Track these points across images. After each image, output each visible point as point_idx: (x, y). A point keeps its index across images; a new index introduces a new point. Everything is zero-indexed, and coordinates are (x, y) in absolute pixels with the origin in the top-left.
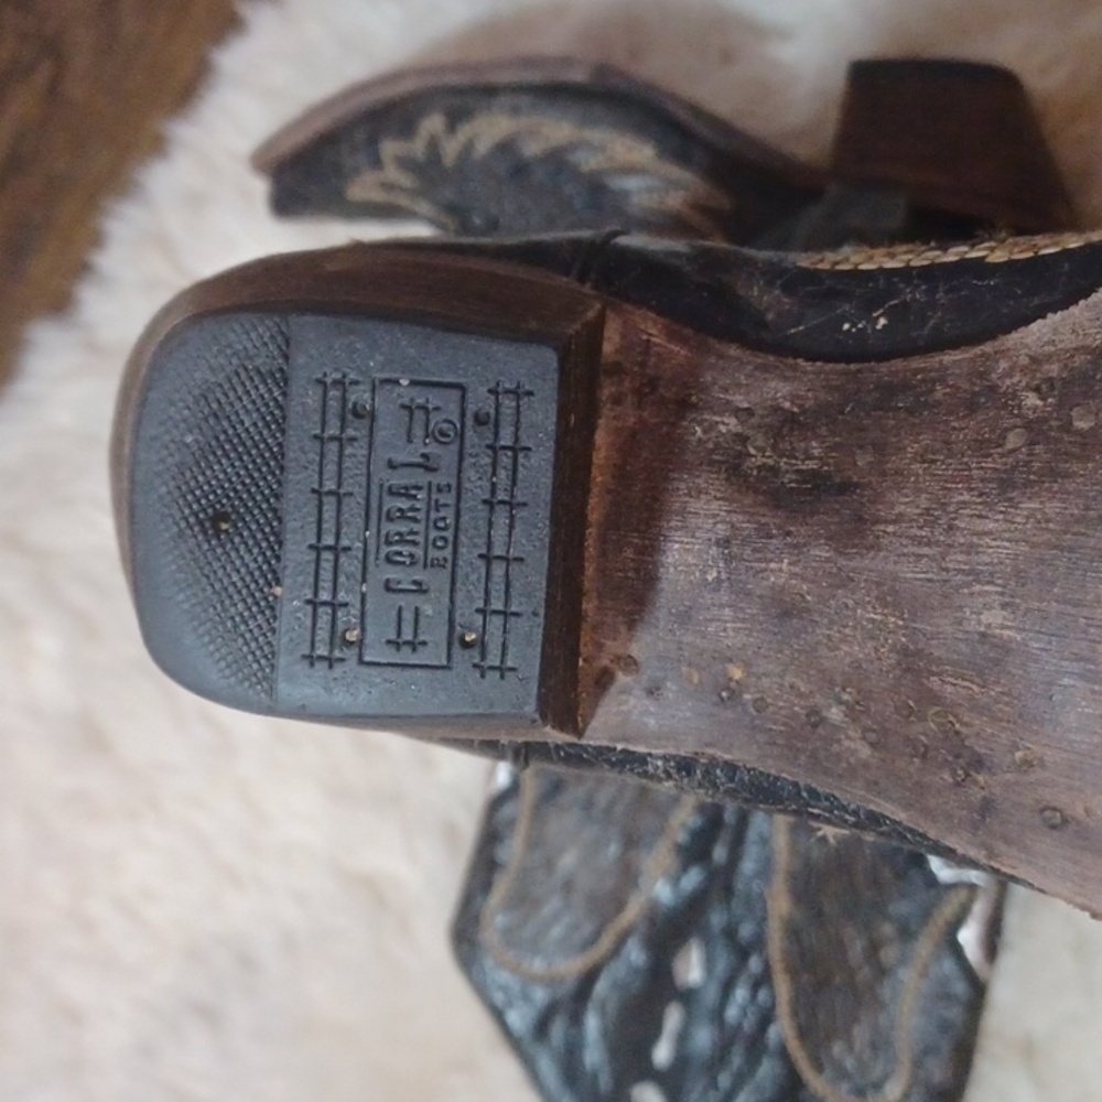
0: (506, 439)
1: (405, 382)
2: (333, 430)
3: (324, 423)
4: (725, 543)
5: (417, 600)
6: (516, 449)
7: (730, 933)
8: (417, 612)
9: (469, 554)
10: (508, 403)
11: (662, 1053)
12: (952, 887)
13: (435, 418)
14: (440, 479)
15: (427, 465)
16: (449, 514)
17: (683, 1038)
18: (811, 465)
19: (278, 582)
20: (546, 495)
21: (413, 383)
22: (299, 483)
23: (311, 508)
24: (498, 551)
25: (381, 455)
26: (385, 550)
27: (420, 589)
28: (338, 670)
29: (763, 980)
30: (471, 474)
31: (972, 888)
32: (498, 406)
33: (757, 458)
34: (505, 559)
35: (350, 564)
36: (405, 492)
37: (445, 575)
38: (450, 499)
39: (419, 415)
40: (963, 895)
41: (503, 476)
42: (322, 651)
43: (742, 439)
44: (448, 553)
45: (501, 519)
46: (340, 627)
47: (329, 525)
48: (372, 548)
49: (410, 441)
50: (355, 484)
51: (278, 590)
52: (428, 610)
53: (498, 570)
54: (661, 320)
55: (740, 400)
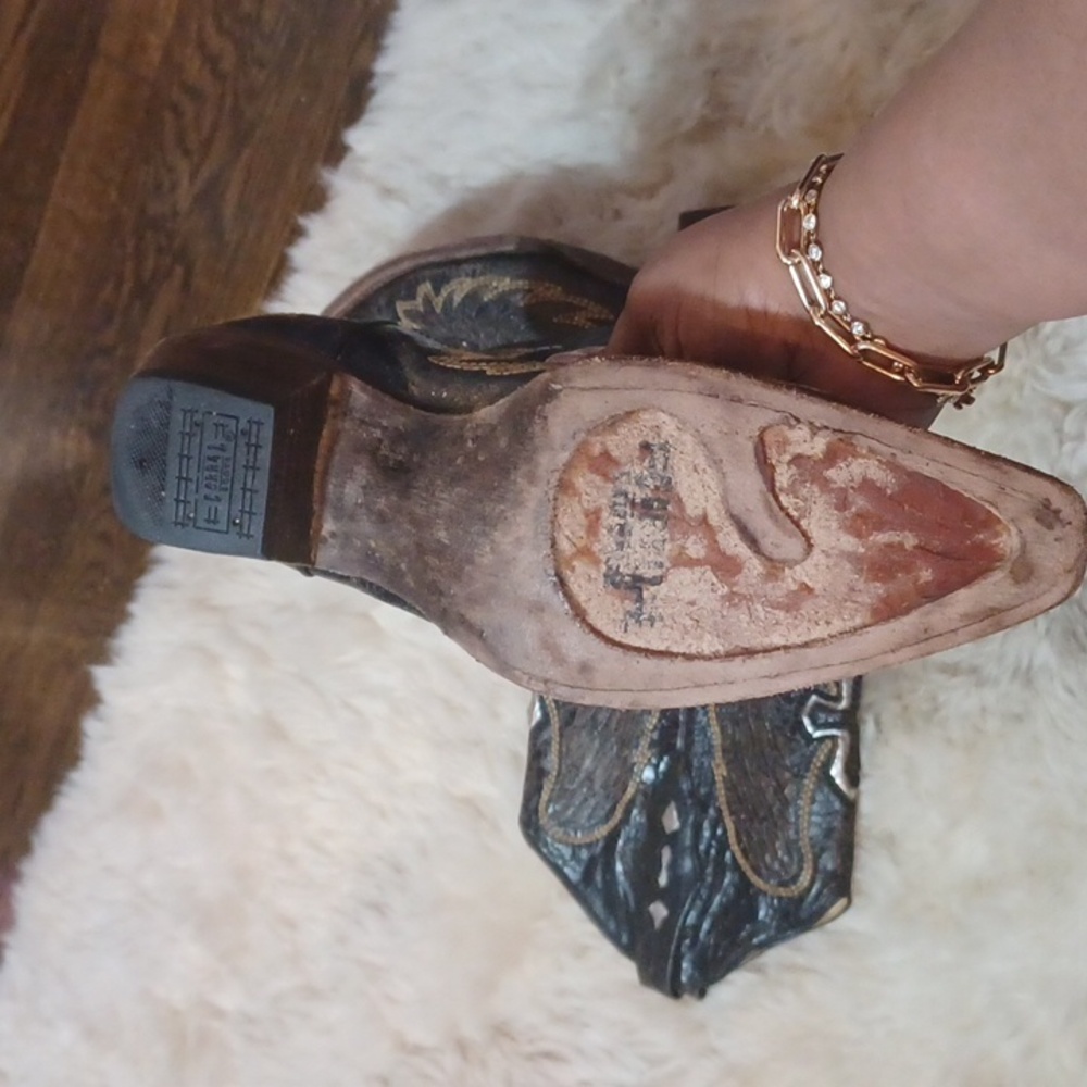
0: (254, 441)
1: (215, 414)
2: (188, 430)
3: (184, 426)
4: (364, 487)
5: (215, 504)
6: (257, 446)
7: (693, 793)
8: (216, 509)
9: (238, 486)
10: (255, 427)
11: (663, 880)
12: (822, 739)
13: (226, 430)
14: (226, 455)
15: (222, 448)
16: (230, 469)
17: (674, 866)
18: (400, 457)
19: (163, 490)
20: (268, 465)
21: (218, 414)
22: (174, 450)
23: (177, 460)
24: (249, 486)
25: (206, 444)
26: (205, 482)
27: (218, 499)
28: (187, 529)
29: (718, 821)
30: (238, 454)
31: (833, 738)
32: (251, 427)
33: (384, 451)
34: (251, 490)
35: (192, 486)
36: (214, 459)
37: (228, 494)
38: (231, 463)
39: (220, 429)
40: (829, 743)
41: (251, 456)
42: (180, 520)
43: (380, 441)
44: (229, 485)
45: (250, 473)
46: (187, 512)
47: (184, 469)
48: (200, 480)
49: (216, 437)
50: (195, 453)
51: (163, 494)
52: (220, 508)
53: (248, 494)
54: (359, 382)
55: (385, 423)
